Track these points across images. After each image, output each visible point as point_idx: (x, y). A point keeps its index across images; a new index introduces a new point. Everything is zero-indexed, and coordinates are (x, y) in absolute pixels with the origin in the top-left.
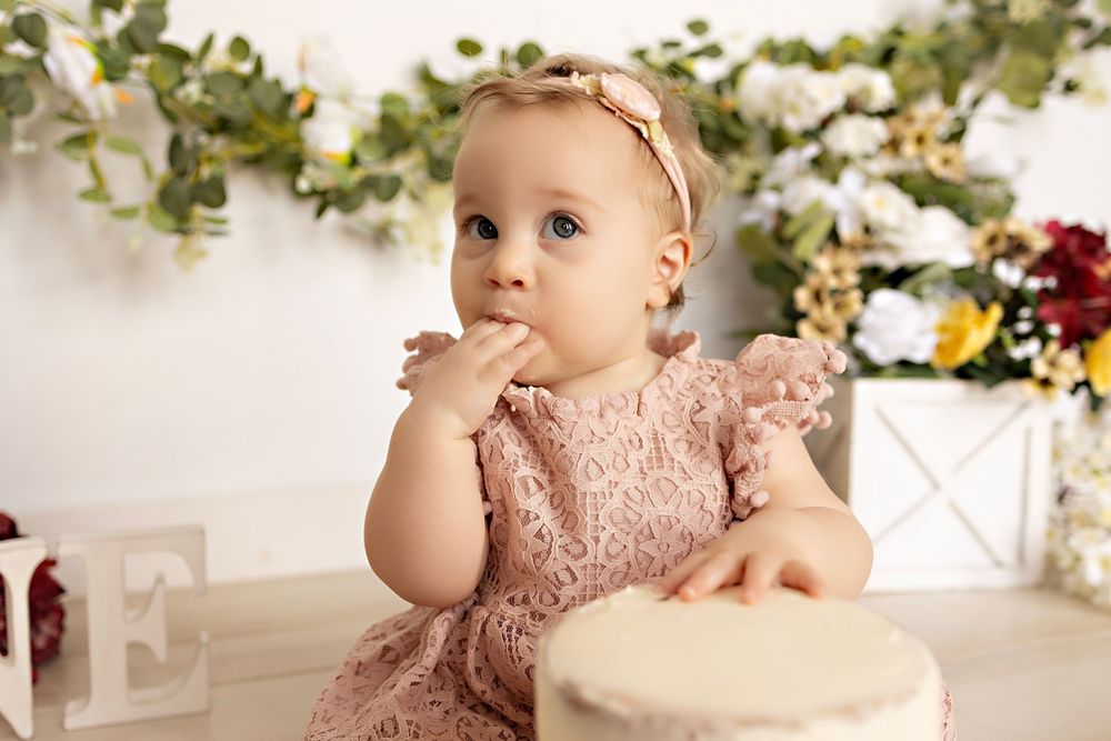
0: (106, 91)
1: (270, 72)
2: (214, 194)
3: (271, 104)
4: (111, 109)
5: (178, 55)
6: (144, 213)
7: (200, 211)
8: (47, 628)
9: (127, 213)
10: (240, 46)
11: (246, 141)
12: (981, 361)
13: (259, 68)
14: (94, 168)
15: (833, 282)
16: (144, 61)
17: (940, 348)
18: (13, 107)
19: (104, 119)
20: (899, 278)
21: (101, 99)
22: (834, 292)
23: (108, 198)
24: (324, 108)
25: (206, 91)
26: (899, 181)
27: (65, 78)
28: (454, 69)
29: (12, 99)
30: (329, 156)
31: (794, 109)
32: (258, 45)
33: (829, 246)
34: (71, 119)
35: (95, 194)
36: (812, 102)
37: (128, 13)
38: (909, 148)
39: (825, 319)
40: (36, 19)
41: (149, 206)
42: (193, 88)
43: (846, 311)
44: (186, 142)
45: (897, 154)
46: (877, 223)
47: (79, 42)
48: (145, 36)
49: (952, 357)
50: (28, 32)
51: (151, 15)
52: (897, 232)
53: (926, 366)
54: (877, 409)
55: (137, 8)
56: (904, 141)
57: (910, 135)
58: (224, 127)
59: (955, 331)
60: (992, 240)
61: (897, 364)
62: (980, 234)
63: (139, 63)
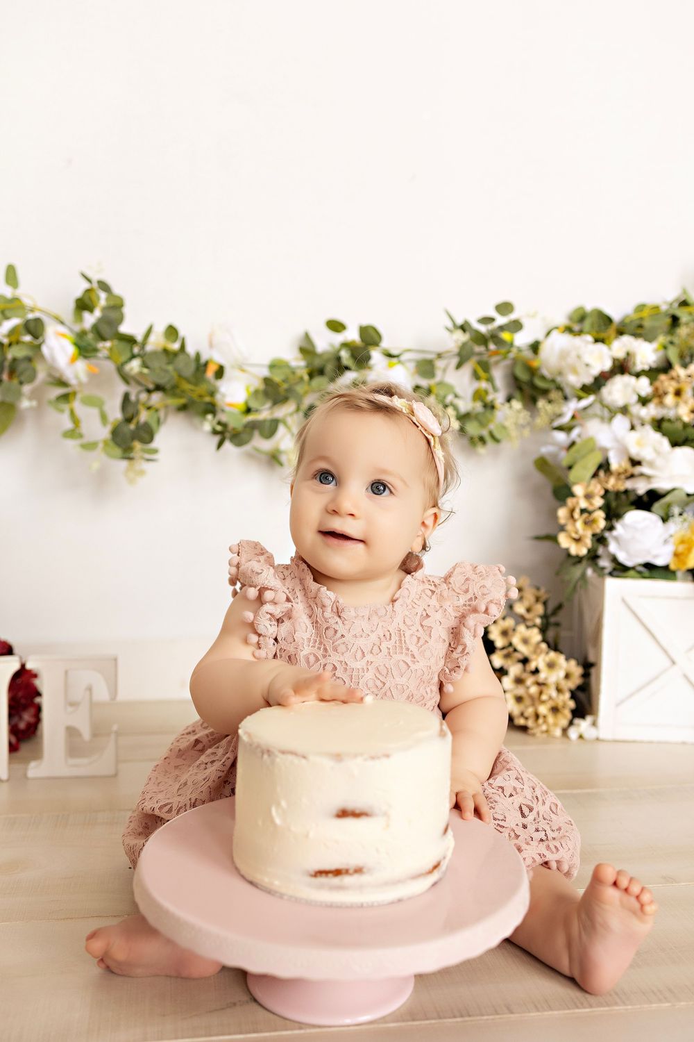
0: (81, 366)
1: (191, 350)
2: (146, 434)
3: (189, 371)
4: (84, 378)
5: (130, 340)
6: (101, 445)
7: (137, 445)
8: (27, 717)
9: (90, 446)
10: (172, 332)
11: (175, 395)
13: (183, 347)
14: (72, 413)
15: (583, 504)
16: (108, 344)
17: (676, 555)
18: (23, 378)
19: (80, 384)
20: (648, 501)
21: (78, 372)
22: (583, 511)
23: (81, 436)
24: (228, 372)
25: (145, 365)
26: (658, 424)
27: (53, 359)
28: (325, 342)
29: (22, 373)
30: (230, 405)
31: (575, 371)
32: (182, 332)
33: (602, 474)
34: (62, 383)
35: (73, 433)
36: (587, 365)
37: (98, 313)
38: (670, 399)
39: (576, 532)
40: (38, 321)
41: (105, 442)
42: (135, 366)
43: (595, 526)
44: (133, 398)
45: (661, 404)
46: (637, 458)
47: (63, 335)
48: (108, 328)
49: (684, 563)
50: (34, 328)
51: (113, 315)
52: (651, 464)
53: (666, 568)
54: (624, 601)
55: (104, 309)
56: (666, 393)
57: (671, 390)
58: (159, 388)
59: (688, 543)
61: (639, 565)
63: (104, 347)
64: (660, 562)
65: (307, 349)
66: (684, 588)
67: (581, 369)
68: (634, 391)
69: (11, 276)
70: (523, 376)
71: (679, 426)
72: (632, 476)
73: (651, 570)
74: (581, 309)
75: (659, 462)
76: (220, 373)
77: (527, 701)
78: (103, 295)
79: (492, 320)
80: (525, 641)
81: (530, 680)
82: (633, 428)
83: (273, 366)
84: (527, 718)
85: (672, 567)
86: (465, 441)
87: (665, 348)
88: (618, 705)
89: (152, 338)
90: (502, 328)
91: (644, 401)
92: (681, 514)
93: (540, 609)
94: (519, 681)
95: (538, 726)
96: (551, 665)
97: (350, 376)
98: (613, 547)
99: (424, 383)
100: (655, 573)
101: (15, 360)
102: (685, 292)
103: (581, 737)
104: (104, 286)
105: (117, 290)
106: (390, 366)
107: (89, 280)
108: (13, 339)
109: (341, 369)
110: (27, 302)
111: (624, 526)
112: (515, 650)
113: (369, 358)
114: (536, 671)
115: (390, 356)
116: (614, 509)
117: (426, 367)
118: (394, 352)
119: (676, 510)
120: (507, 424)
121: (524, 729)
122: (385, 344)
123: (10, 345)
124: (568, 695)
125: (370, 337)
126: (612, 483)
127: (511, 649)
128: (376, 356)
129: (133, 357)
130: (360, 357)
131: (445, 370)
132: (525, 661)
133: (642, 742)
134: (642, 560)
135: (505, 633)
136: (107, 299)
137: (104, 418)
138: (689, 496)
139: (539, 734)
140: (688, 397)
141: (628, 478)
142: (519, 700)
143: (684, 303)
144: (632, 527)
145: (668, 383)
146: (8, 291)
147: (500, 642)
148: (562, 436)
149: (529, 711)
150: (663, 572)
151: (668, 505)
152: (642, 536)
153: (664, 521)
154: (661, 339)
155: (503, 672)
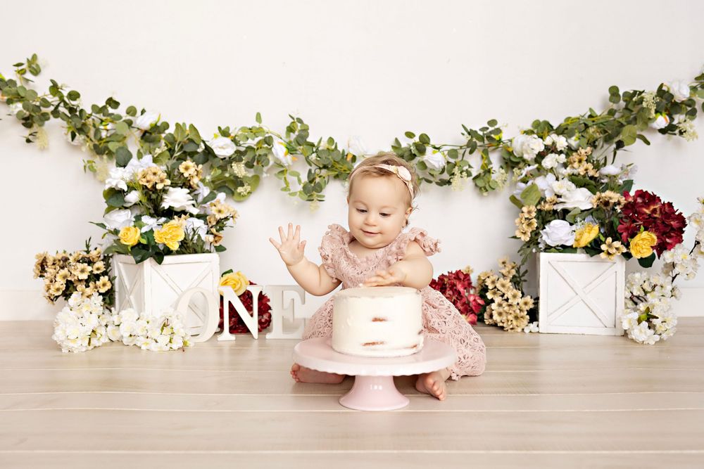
0: (289, 158)
1: (340, 149)
2: (319, 188)
3: (339, 158)
4: (290, 163)
5: (312, 145)
6: (298, 194)
7: (315, 194)
8: (265, 317)
9: (293, 194)
10: (331, 140)
11: (333, 170)
12: (589, 246)
13: (336, 147)
14: (285, 178)
15: (527, 216)
16: (302, 147)
17: (576, 240)
18: (263, 164)
19: (289, 166)
20: (564, 214)
21: (287, 160)
22: (527, 219)
23: (289, 190)
24: (357, 158)
25: (318, 156)
26: (571, 178)
27: (277, 155)
28: (405, 143)
29: (263, 162)
31: (528, 153)
32: (336, 140)
33: (543, 203)
34: (281, 165)
35: (286, 189)
36: (533, 149)
37: (297, 133)
38: (576, 165)
39: (524, 229)
40: (270, 137)
41: (300, 192)
42: (314, 156)
43: (532, 226)
44: (313, 172)
45: (573, 168)
46: (559, 194)
47: (281, 143)
48: (302, 139)
49: (580, 244)
50: (268, 141)
51: (303, 133)
52: (565, 196)
53: (571, 247)
55: (300, 131)
56: (575, 162)
57: (577, 160)
58: (325, 167)
59: (581, 234)
60: (599, 199)
61: (558, 246)
62: (595, 197)
63: (300, 148)
64: (568, 244)
65: (397, 145)
66: (581, 256)
67: (530, 151)
68: (558, 160)
69: (259, 117)
70: (507, 157)
71: (580, 177)
72: (557, 203)
73: (564, 249)
74: (538, 121)
75: (569, 195)
76: (354, 159)
77: (504, 314)
78: (299, 125)
79: (488, 128)
80: (503, 286)
81: (505, 304)
82: (557, 180)
84: (503, 323)
85: (574, 246)
87: (579, 139)
88: (548, 316)
89: (322, 144)
90: (491, 132)
91: (565, 165)
92: (581, 221)
93: (514, 272)
94: (500, 305)
95: (509, 325)
96: (514, 296)
97: (418, 159)
98: (545, 237)
99: (452, 161)
100: (567, 250)
101: (260, 155)
102: (591, 110)
103: (531, 332)
104: (300, 121)
105: (305, 122)
106: (434, 153)
107: (293, 118)
108: (259, 146)
109: (413, 156)
110: (265, 129)
111: (550, 227)
112: (498, 290)
113: (425, 150)
114: (507, 300)
115: (435, 148)
116: (545, 218)
117: (453, 153)
118: (437, 146)
119: (579, 219)
120: (497, 180)
121: (502, 328)
122: (432, 142)
123: (258, 149)
124: (526, 313)
125: (424, 140)
126: (547, 207)
127: (496, 289)
128: (429, 149)
129: (313, 153)
130: (422, 151)
131: (463, 155)
132: (503, 296)
133: (562, 334)
134: (560, 244)
135: (493, 282)
136: (301, 127)
137: (299, 181)
138: (582, 211)
139: (509, 330)
140: (584, 163)
141: (554, 204)
142: (500, 314)
143: (590, 116)
144: (553, 227)
145: (575, 156)
146: (257, 125)
147: (490, 287)
148: (523, 185)
149: (504, 318)
150: (570, 249)
151: (575, 217)
152: (558, 231)
153: (571, 224)
154: (577, 135)
155: (492, 301)
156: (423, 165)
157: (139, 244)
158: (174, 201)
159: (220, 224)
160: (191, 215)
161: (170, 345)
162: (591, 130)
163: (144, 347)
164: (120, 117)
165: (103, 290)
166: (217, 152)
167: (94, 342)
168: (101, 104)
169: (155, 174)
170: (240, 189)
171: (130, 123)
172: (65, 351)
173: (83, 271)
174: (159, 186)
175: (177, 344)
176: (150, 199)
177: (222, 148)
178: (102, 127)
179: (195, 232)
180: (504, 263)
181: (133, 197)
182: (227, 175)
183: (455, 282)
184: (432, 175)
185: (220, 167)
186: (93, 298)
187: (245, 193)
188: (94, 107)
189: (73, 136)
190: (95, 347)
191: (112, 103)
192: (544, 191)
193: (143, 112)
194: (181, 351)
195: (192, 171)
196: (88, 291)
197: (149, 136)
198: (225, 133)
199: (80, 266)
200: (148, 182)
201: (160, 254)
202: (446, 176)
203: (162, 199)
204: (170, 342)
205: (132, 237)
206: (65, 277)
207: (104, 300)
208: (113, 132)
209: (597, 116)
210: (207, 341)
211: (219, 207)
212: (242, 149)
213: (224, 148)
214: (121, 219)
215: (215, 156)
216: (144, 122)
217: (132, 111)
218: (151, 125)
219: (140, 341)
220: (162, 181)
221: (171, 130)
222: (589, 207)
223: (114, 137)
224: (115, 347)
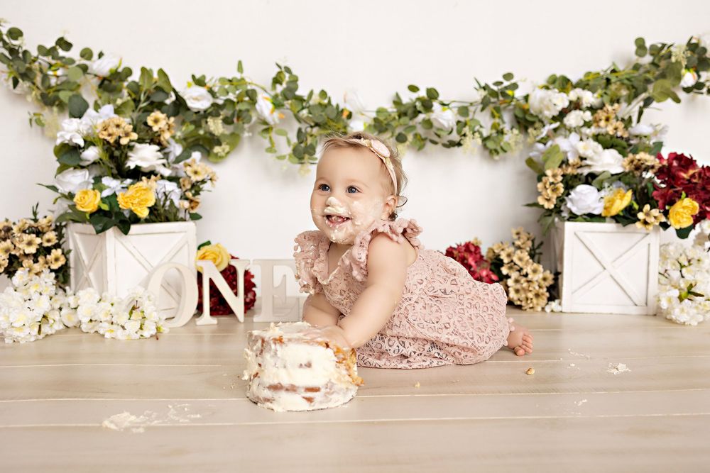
0: (276, 114)
1: (334, 103)
2: (311, 150)
3: (333, 115)
4: (277, 121)
5: (300, 99)
6: (288, 157)
7: (307, 156)
8: (250, 296)
9: (281, 158)
10: (323, 94)
11: (325, 129)
12: (621, 214)
13: (329, 102)
14: (270, 138)
15: (551, 180)
16: (290, 102)
17: (606, 208)
18: (245, 121)
19: (275, 124)
20: (590, 179)
21: (274, 117)
22: (552, 183)
23: (275, 152)
24: (354, 115)
25: (310, 113)
26: (597, 138)
27: (262, 112)
28: (408, 97)
29: (244, 119)
31: (548, 109)
32: (329, 94)
33: (564, 166)
34: (265, 123)
35: (271, 150)
36: (555, 105)
37: (284, 85)
38: (602, 123)
39: (548, 195)
40: (254, 91)
41: (290, 155)
42: (305, 112)
43: (558, 192)
44: (303, 130)
45: (599, 126)
46: (584, 156)
47: (266, 99)
48: (290, 93)
49: (609, 212)
50: (251, 94)
51: (292, 86)
52: (592, 159)
53: (600, 216)
54: (575, 234)
55: (288, 83)
56: (600, 120)
57: (604, 118)
58: (317, 125)
59: (612, 202)
60: (632, 162)
61: (585, 215)
62: (627, 160)
63: (288, 103)
64: (596, 212)
65: (397, 102)
66: (610, 226)
67: (552, 107)
68: (582, 118)
69: (240, 67)
70: (520, 115)
71: (608, 137)
72: (581, 167)
73: (591, 217)
74: (554, 75)
75: (596, 157)
76: (350, 116)
77: (522, 292)
78: (287, 75)
79: (502, 83)
80: (520, 259)
81: (523, 280)
82: (581, 140)
83: (379, 112)
84: (521, 301)
85: (603, 215)
86: (487, 153)
87: (602, 96)
88: (573, 293)
89: (314, 97)
90: (506, 88)
91: (587, 124)
92: (609, 187)
93: (530, 243)
94: (517, 281)
95: (528, 304)
96: (535, 271)
97: (421, 117)
98: (569, 205)
99: (462, 119)
100: (594, 219)
101: (240, 111)
102: (614, 64)
103: (552, 311)
104: (288, 70)
105: (294, 72)
106: (444, 110)
107: (280, 67)
108: (240, 99)
109: (416, 113)
110: (247, 80)
111: (575, 193)
112: (515, 264)
113: (432, 106)
114: (526, 275)
115: (443, 105)
116: (570, 183)
117: (464, 111)
118: (446, 103)
119: (606, 185)
120: (510, 142)
121: (520, 307)
122: (440, 98)
123: (238, 102)
124: (545, 289)
125: (433, 94)
126: (570, 171)
127: (513, 264)
128: (436, 105)
129: (303, 108)
130: (427, 106)
131: (474, 112)
132: (520, 271)
133: (587, 313)
134: (586, 212)
135: (509, 255)
136: (289, 78)
137: (289, 141)
138: (612, 175)
139: (528, 310)
140: (613, 121)
141: (578, 168)
142: (517, 291)
143: (614, 71)
144: (581, 193)
145: (602, 115)
146: (238, 76)
147: (506, 260)
148: (541, 146)
149: (523, 296)
150: (598, 219)
151: (602, 182)
152: (585, 198)
153: (599, 190)
154: (600, 91)
155: (508, 277)
156: (428, 124)
157: (100, 210)
158: (143, 159)
159: (196, 188)
160: (162, 177)
161: (140, 332)
162: (613, 87)
163: (108, 335)
164: (72, 61)
165: (55, 266)
166: (190, 104)
167: (46, 329)
168: (50, 44)
169: (118, 126)
170: (217, 149)
171: (85, 69)
172: (8, 341)
173: (30, 244)
174: (124, 141)
175: (149, 331)
176: (112, 157)
177: (196, 99)
178: (50, 73)
179: (166, 196)
180: (518, 234)
181: (92, 154)
182: (201, 132)
183: (466, 255)
184: (439, 136)
185: (193, 122)
186: (42, 275)
187: (223, 154)
188: (41, 48)
189: (16, 83)
190: (47, 335)
191: (64, 44)
192: (565, 153)
193: (101, 55)
194: (154, 339)
195: (162, 124)
196: (37, 267)
197: (109, 84)
198: (200, 82)
199: (27, 237)
200: (110, 135)
201: (125, 222)
202: (455, 137)
203: (127, 157)
204: (141, 328)
205: (90, 202)
206: (7, 251)
207: (56, 277)
208: (64, 79)
209: (620, 71)
210: (184, 326)
211: (195, 167)
212: (220, 102)
213: (198, 100)
214: (77, 180)
215: (188, 109)
216: (102, 67)
217: (87, 54)
218: (111, 70)
219: (104, 328)
220: (127, 135)
221: (136, 77)
222: (619, 170)
223: (67, 85)
224: (73, 335)
